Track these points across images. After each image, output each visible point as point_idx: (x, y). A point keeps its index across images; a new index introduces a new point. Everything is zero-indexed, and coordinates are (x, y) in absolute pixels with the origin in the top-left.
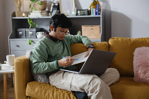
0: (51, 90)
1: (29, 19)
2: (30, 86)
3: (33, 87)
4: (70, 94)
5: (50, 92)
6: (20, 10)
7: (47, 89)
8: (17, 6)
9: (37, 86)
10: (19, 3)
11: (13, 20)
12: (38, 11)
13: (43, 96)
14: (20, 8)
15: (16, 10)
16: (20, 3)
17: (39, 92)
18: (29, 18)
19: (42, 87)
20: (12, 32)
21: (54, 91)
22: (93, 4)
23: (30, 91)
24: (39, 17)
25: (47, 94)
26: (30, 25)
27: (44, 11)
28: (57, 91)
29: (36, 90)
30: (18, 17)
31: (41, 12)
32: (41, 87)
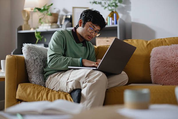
0: (45, 91)
1: (37, 32)
2: (22, 87)
3: (24, 88)
4: (67, 94)
5: (44, 94)
6: (27, 23)
7: (41, 90)
8: (25, 19)
9: (30, 87)
10: (26, 15)
11: (19, 34)
12: (48, 24)
13: (36, 98)
14: (27, 21)
15: (23, 24)
16: (28, 15)
17: (32, 94)
18: (37, 31)
19: (36, 88)
20: (16, 47)
21: (49, 92)
23: (21, 92)
24: (47, 30)
25: (40, 96)
26: (37, 39)
27: (55, 24)
28: (52, 92)
29: (28, 91)
31: (51, 26)
32: (34, 88)
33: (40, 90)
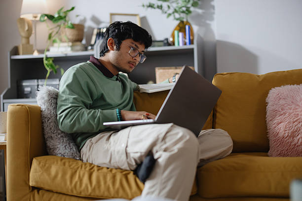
0: (85, 168)
1: (47, 58)
2: (40, 163)
3: (45, 165)
4: (129, 174)
5: (83, 176)
6: (28, 42)
7: (78, 168)
8: (23, 34)
9: (55, 163)
10: (27, 28)
11: (12, 61)
12: (66, 44)
13: (68, 183)
14: (28, 38)
17: (60, 176)
18: (46, 56)
19: (67, 164)
20: (9, 86)
21: (92, 170)
22: (178, 28)
23: (40, 173)
24: (66, 54)
25: (76, 178)
26: (47, 71)
27: (78, 43)
28: (100, 171)
29: (53, 170)
30: (23, 54)
31: (72, 46)
32: (64, 164)
33: (76, 167)
